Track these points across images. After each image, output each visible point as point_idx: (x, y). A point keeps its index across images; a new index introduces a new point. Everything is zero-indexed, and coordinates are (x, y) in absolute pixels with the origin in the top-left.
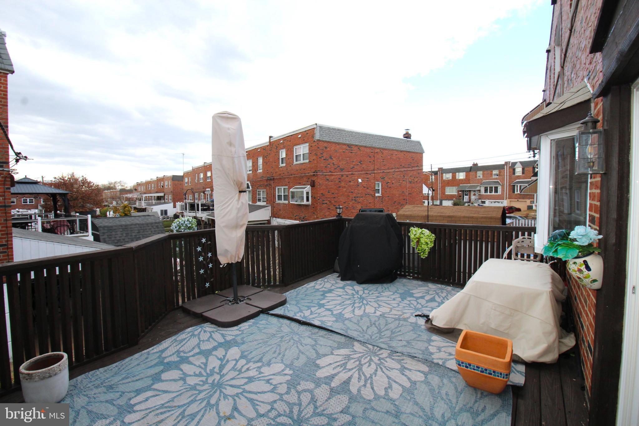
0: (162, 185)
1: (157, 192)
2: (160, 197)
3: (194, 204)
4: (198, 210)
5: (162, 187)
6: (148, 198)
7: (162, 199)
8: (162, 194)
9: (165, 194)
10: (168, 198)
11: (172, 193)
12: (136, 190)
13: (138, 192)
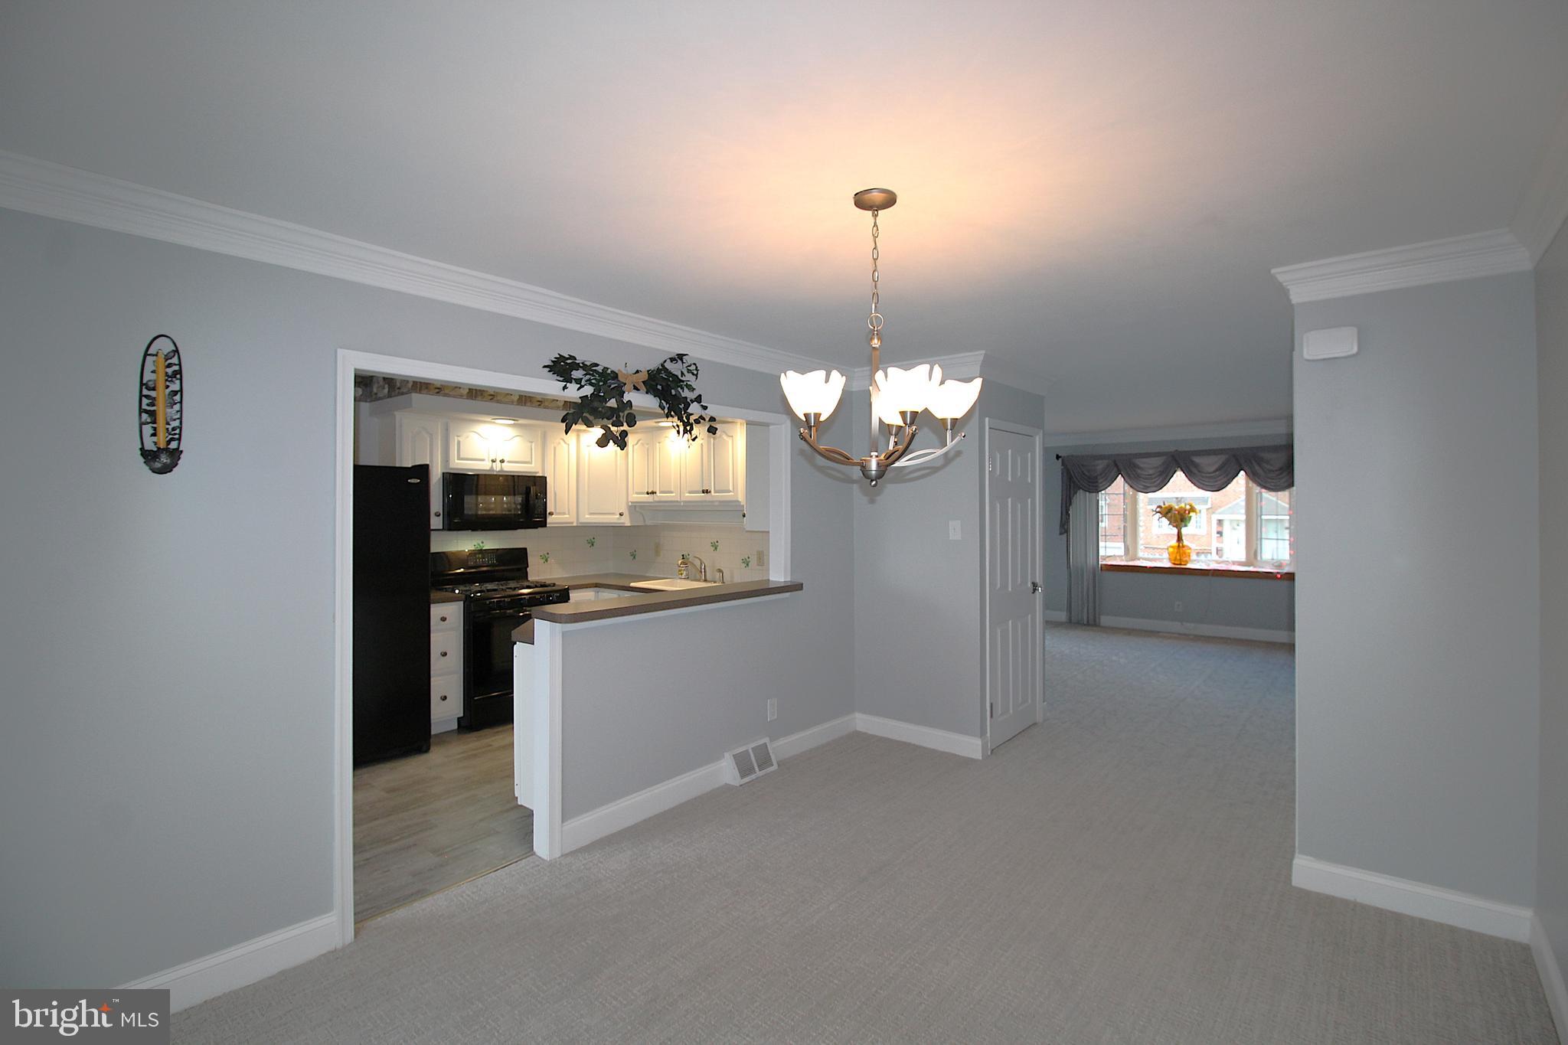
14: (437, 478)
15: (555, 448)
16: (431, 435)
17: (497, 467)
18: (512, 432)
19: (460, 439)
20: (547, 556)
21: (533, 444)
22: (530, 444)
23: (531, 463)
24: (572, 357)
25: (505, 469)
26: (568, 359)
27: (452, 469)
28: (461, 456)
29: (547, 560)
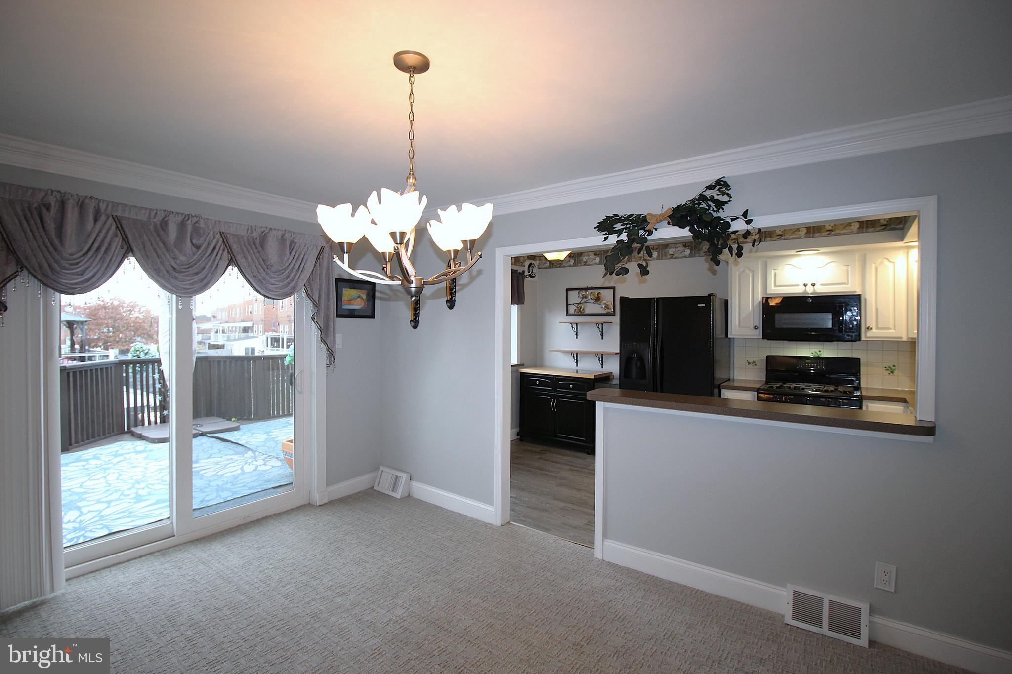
0: (250, 309)
1: (243, 321)
2: (247, 329)
3: (279, 338)
4: (283, 347)
5: (251, 313)
6: (230, 329)
7: (250, 331)
8: (249, 324)
9: (253, 325)
10: (258, 330)
11: (263, 322)
12: (214, 317)
13: (217, 320)
14: (757, 302)
15: (876, 268)
16: (753, 272)
17: (810, 290)
18: (825, 259)
19: (776, 271)
20: (893, 368)
21: (850, 267)
22: (845, 268)
23: (848, 284)
24: (616, 215)
25: (818, 291)
26: (612, 217)
27: (769, 294)
28: (777, 284)
29: (892, 372)
